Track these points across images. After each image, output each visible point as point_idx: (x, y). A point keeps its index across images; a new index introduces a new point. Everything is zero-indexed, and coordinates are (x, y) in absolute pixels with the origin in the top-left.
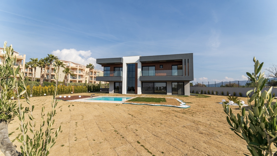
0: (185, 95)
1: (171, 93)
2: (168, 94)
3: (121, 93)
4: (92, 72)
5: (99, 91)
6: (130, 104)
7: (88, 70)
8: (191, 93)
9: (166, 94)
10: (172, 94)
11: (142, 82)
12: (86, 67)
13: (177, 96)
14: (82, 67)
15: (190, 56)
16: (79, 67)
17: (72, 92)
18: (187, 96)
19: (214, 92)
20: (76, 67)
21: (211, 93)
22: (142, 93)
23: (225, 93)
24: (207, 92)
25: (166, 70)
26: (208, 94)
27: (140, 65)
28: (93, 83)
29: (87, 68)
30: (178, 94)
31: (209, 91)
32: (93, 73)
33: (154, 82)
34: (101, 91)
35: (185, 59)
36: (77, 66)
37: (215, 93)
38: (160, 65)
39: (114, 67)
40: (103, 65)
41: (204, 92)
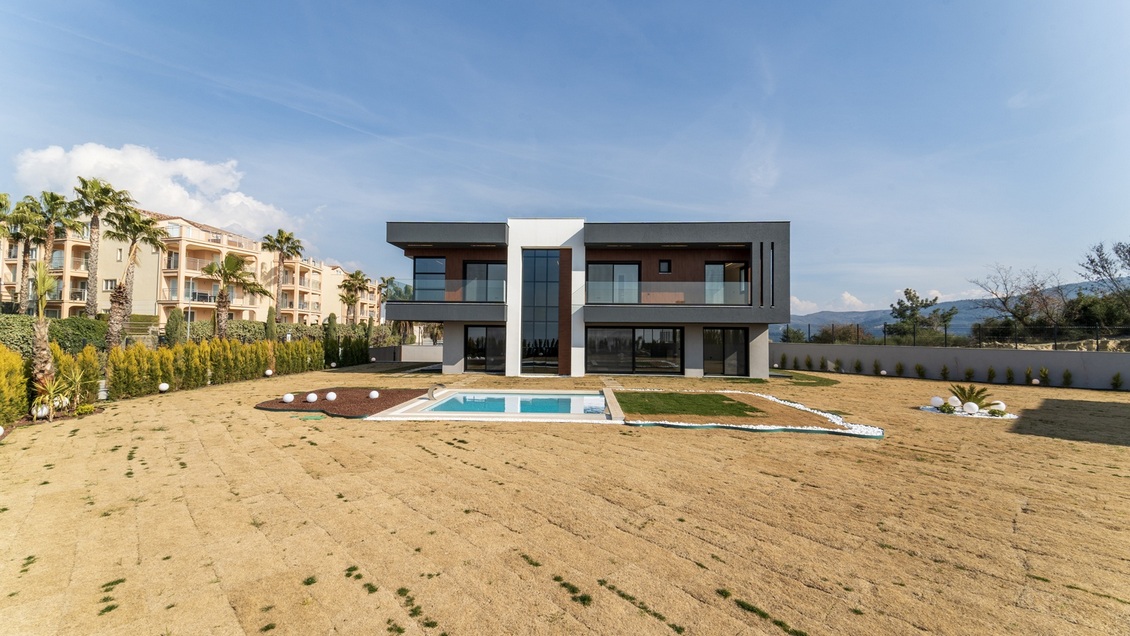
0: (751, 377)
1: (702, 370)
2: (690, 373)
3: (502, 372)
4: (289, 270)
5: (367, 361)
6: (663, 425)
7: (270, 259)
8: (771, 367)
9: (682, 372)
10: (705, 374)
11: (588, 327)
12: (260, 245)
13: (725, 379)
14: (240, 245)
15: (780, 232)
16: (230, 243)
17: (269, 372)
18: (761, 381)
19: (829, 362)
20: (213, 246)
21: (816, 363)
22: (586, 372)
23: (868, 365)
24: (802, 362)
25: (684, 280)
26: (806, 368)
27: (579, 257)
28: (296, 320)
29: (266, 253)
30: (723, 374)
31: (809, 357)
32: (297, 275)
33: (633, 327)
34: (374, 359)
35: (762, 244)
36: (217, 241)
37: (831, 365)
38: (661, 261)
39: (464, 261)
40: (414, 251)
41: (790, 363)
